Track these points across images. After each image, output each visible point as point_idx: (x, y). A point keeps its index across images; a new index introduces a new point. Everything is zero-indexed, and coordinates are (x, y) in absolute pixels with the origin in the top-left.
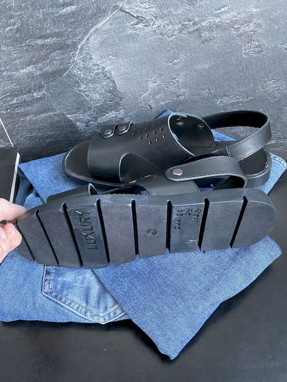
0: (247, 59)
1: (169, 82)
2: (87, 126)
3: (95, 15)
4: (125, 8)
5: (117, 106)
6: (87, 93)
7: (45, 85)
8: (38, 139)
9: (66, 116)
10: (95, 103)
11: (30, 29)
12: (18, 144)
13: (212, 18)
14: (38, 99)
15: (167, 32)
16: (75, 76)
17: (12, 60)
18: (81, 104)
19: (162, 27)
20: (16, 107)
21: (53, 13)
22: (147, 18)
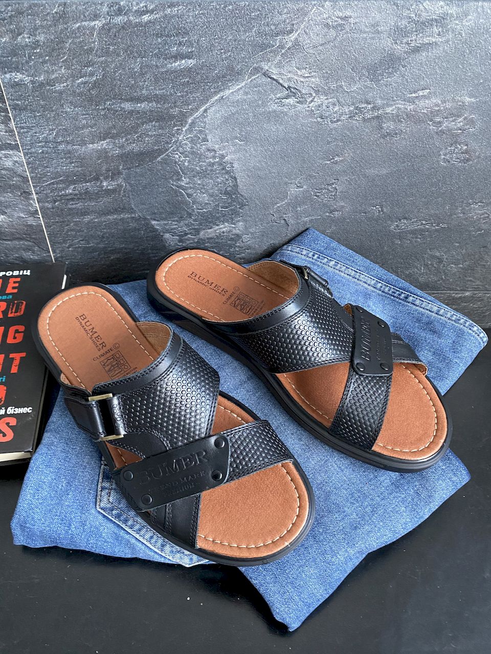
0: (445, 168)
1: (321, 189)
2: (180, 241)
3: (224, 77)
4: (272, 72)
5: (233, 216)
6: (189, 191)
7: (124, 172)
8: (97, 253)
9: (150, 222)
10: (200, 207)
11: (116, 84)
12: (62, 257)
13: (403, 103)
14: (108, 192)
15: (330, 115)
16: (176, 162)
17: (78, 128)
18: (177, 206)
19: (324, 107)
20: (71, 199)
21: (157, 66)
22: (304, 92)
